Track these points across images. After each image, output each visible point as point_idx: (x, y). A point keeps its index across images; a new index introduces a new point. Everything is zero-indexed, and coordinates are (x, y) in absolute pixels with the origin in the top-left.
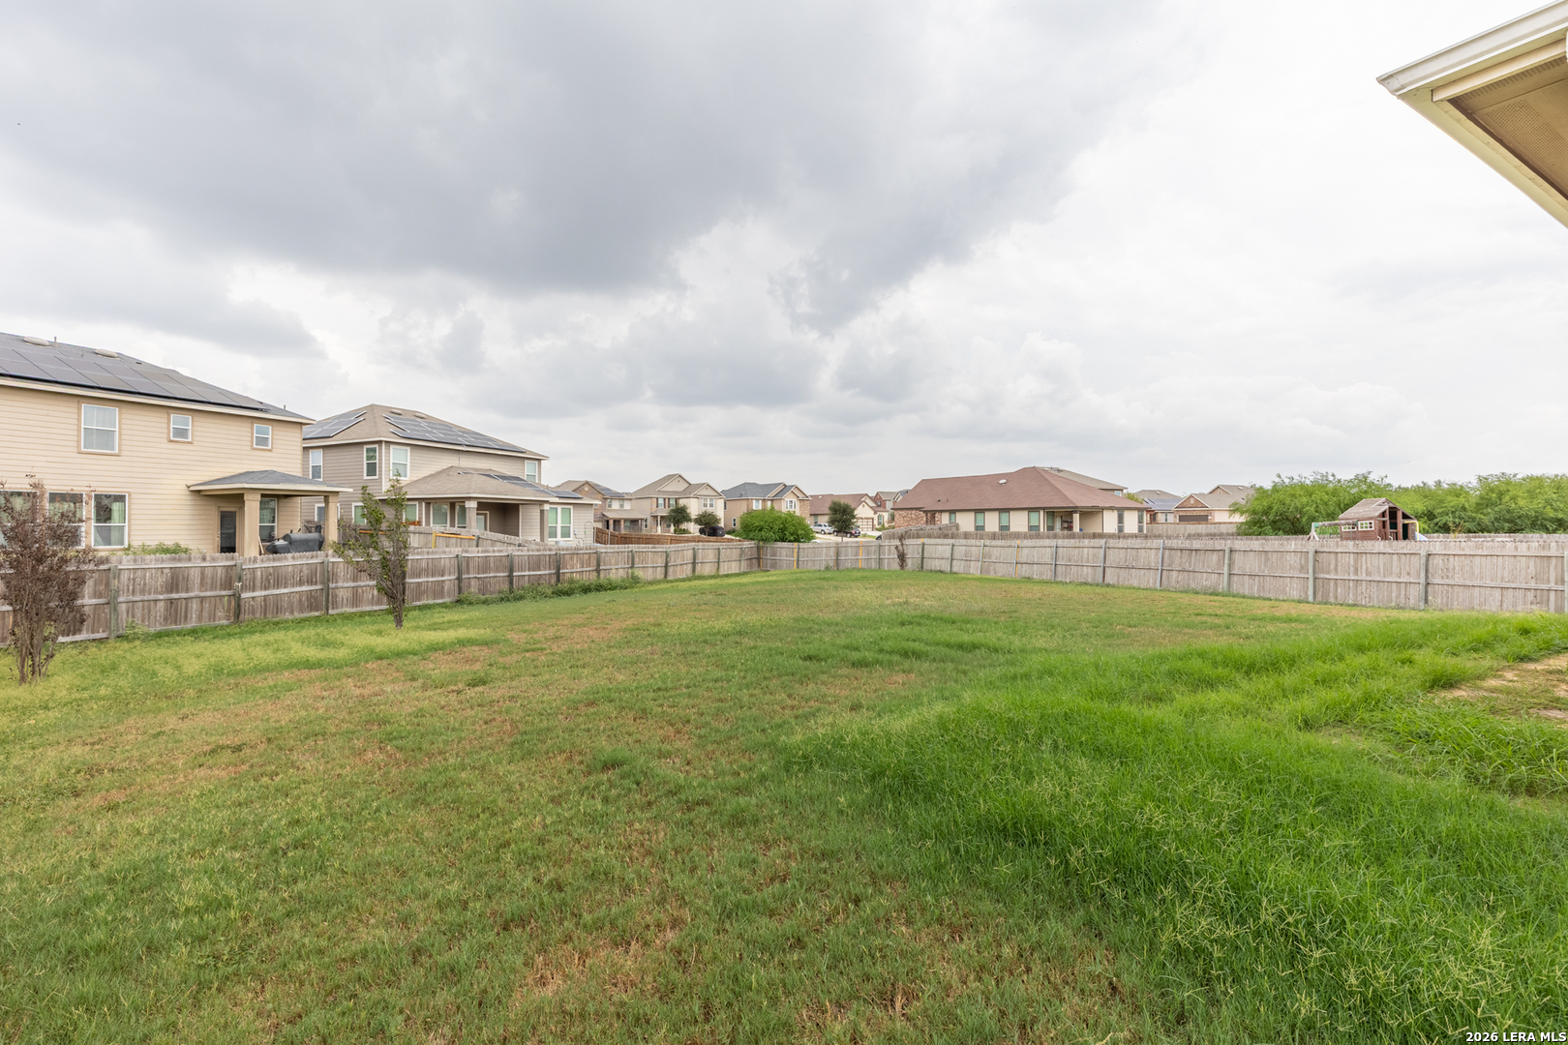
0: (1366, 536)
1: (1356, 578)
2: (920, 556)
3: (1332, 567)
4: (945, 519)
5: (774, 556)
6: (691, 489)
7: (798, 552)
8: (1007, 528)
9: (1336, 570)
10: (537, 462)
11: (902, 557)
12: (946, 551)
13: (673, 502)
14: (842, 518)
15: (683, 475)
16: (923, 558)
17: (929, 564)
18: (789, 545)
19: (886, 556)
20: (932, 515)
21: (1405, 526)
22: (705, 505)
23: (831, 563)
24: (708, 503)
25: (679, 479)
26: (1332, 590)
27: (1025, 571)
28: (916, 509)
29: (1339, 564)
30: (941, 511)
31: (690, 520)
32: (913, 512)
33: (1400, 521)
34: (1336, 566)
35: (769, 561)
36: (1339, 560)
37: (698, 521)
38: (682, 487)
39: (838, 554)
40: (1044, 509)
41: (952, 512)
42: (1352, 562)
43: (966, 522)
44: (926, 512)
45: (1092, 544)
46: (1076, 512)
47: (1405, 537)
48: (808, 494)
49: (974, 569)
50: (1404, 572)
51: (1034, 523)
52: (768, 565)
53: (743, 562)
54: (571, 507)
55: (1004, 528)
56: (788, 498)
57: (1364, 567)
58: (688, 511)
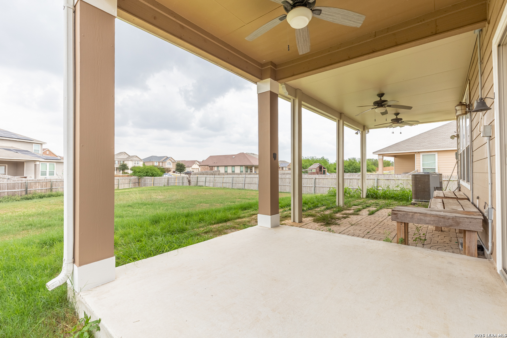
0: (314, 173)
2: (196, 181)
4: (216, 169)
5: (145, 182)
6: (130, 158)
7: (154, 180)
8: (234, 171)
10: (40, 145)
11: (189, 181)
12: (203, 179)
13: (122, 162)
14: (180, 168)
15: (126, 152)
16: (197, 182)
17: (200, 184)
18: (151, 178)
19: (185, 181)
20: (211, 167)
21: (324, 171)
22: (135, 164)
23: (166, 184)
24: (136, 162)
25: (125, 154)
27: (224, 185)
28: (207, 165)
30: (214, 166)
31: (128, 169)
32: (206, 166)
33: (323, 169)
35: (143, 184)
37: (131, 170)
38: (126, 157)
39: (168, 181)
40: (244, 166)
41: (218, 166)
43: (222, 170)
44: (210, 166)
45: (242, 177)
46: (253, 167)
47: (324, 174)
48: (175, 160)
49: (211, 185)
50: (311, 184)
51: (242, 170)
52: (143, 185)
53: (131, 184)
54: (55, 163)
55: (233, 172)
56: (168, 161)
58: (127, 165)
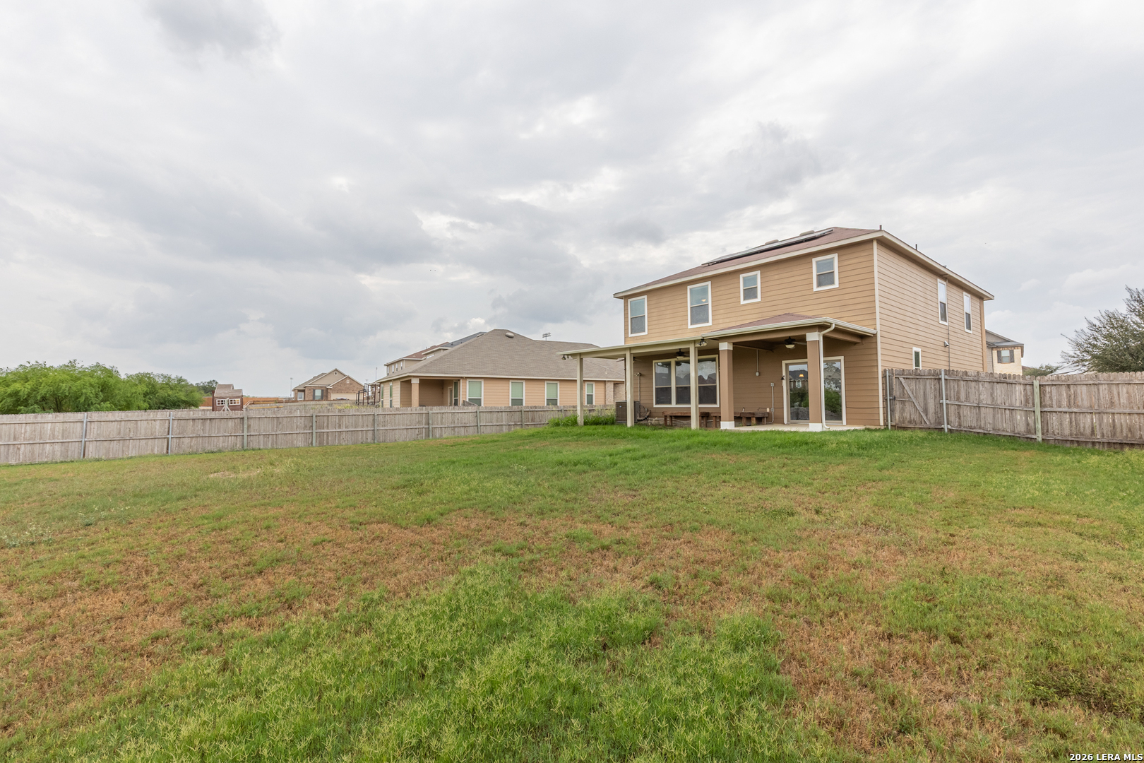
1: (340, 430)
3: (325, 425)
9: (328, 427)
26: (325, 438)
29: (330, 423)
34: (328, 424)
36: (330, 420)
42: (337, 421)
57: (344, 423)
